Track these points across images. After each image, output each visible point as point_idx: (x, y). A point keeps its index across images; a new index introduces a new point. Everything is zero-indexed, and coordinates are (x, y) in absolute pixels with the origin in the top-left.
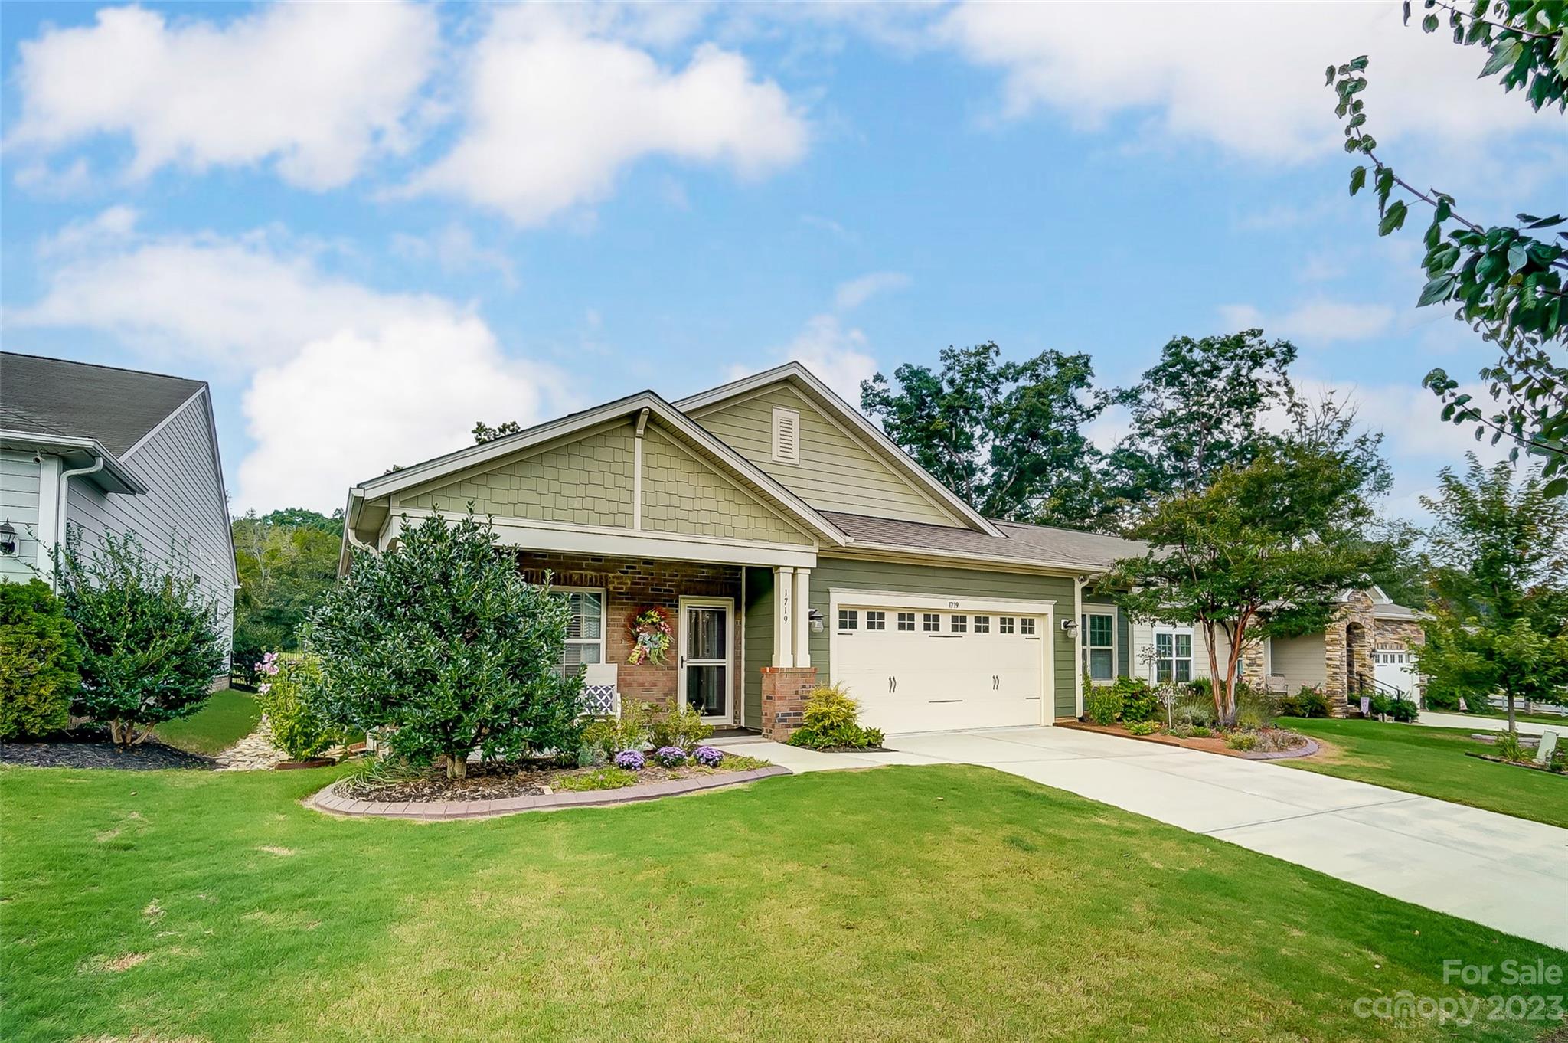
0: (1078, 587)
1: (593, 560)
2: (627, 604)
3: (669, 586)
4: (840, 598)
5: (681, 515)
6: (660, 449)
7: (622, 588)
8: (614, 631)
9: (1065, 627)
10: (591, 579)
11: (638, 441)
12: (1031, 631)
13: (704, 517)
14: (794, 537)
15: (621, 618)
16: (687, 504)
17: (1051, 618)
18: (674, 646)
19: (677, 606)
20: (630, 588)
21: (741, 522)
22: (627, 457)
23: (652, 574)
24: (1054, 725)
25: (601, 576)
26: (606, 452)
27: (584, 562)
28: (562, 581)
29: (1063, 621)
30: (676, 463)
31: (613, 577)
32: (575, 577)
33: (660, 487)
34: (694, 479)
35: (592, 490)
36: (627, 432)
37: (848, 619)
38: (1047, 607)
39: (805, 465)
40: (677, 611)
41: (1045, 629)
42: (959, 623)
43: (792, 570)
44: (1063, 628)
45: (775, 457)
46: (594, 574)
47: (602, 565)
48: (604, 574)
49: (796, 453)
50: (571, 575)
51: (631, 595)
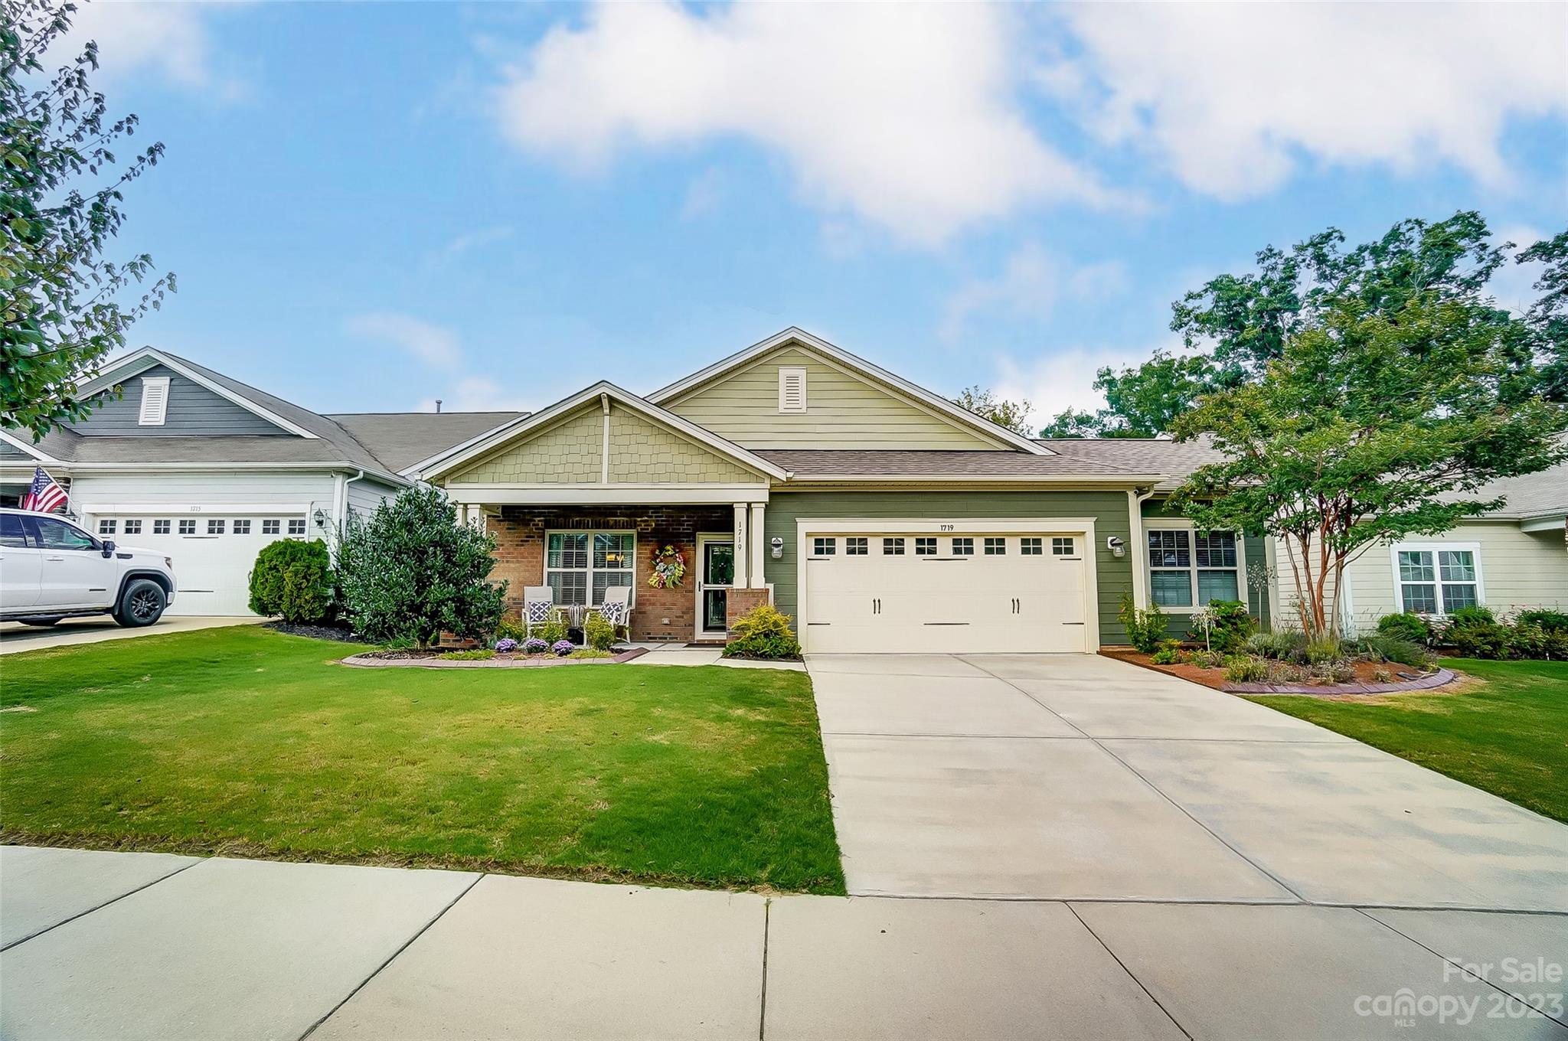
0: (1134, 503)
1: (625, 509)
2: (652, 541)
3: (687, 525)
4: (807, 527)
5: (640, 469)
6: (624, 421)
7: (648, 529)
8: (642, 562)
9: (1113, 545)
10: (623, 523)
11: (607, 418)
12: (1069, 551)
13: (660, 468)
14: (746, 477)
15: (647, 551)
16: (645, 460)
17: (1091, 536)
18: (689, 573)
19: (695, 541)
20: (654, 529)
21: (694, 469)
22: (598, 431)
23: (672, 517)
24: (1098, 653)
25: (631, 521)
26: (581, 431)
27: (619, 511)
28: (602, 526)
29: (1110, 539)
30: (637, 430)
31: (641, 521)
32: (611, 523)
33: (623, 449)
34: (652, 440)
35: (572, 458)
36: (598, 413)
37: (824, 546)
38: (1087, 525)
39: (811, 412)
40: (694, 545)
41: (1086, 548)
42: (963, 546)
43: (746, 505)
44: (1109, 546)
45: (781, 410)
46: (625, 519)
47: (634, 512)
48: (633, 519)
49: (803, 404)
50: (608, 521)
51: (656, 532)
